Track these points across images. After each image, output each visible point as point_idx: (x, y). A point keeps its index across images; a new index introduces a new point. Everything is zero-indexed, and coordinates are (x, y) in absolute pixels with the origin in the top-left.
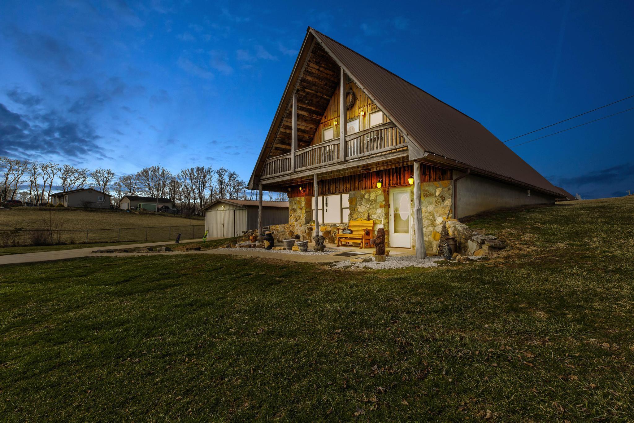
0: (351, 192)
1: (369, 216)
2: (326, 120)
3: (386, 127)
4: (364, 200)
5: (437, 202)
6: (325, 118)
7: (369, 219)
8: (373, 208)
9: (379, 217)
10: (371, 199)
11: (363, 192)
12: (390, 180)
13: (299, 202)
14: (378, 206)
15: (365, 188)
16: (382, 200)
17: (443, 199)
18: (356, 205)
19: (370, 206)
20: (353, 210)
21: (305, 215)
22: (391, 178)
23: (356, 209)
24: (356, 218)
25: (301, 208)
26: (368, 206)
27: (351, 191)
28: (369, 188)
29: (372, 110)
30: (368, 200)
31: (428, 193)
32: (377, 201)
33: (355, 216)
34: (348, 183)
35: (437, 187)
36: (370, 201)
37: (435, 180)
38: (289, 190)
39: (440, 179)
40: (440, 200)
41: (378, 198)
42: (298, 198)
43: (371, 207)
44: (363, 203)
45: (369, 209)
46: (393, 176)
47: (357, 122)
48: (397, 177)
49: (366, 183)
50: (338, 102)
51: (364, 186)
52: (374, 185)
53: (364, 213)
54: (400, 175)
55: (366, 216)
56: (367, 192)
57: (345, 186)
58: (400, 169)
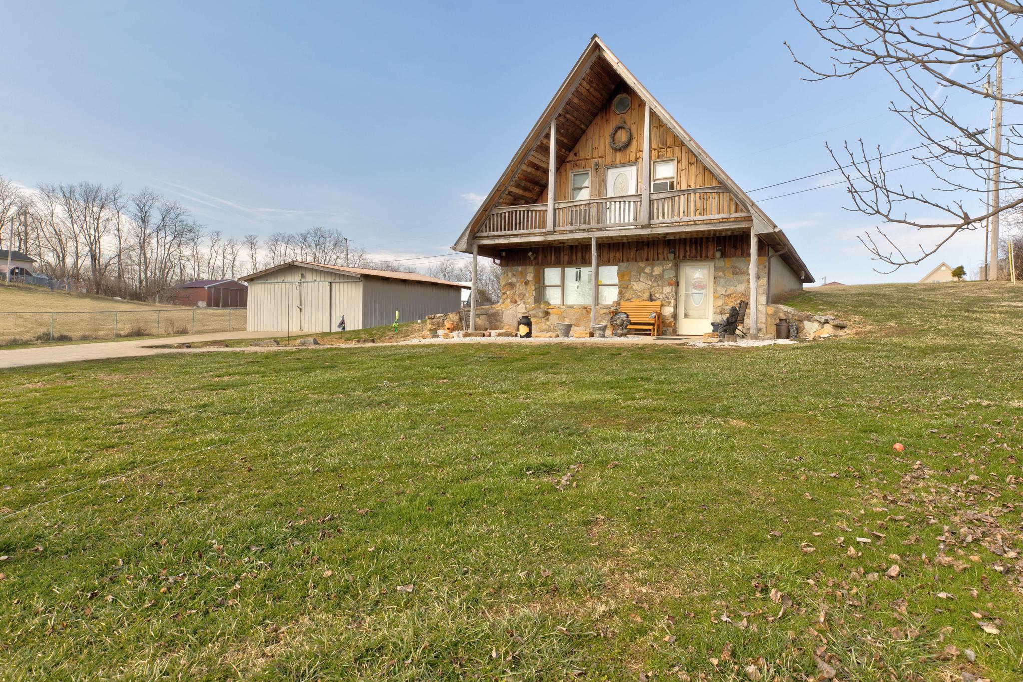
0: (622, 264)
1: (651, 295)
2: (578, 159)
3: (716, 191)
4: (643, 275)
6: (576, 155)
7: (651, 299)
8: (659, 285)
9: (668, 298)
10: (654, 274)
11: (642, 265)
12: (686, 252)
13: (522, 273)
14: (666, 283)
15: (648, 260)
16: (672, 276)
18: (630, 281)
19: (653, 283)
20: (624, 288)
21: (534, 293)
22: (688, 249)
23: (630, 287)
24: (631, 297)
25: (527, 283)
26: (650, 283)
27: (623, 261)
28: (653, 260)
29: (658, 158)
30: (650, 275)
31: (738, 270)
32: (665, 277)
33: (628, 295)
34: (619, 250)
36: (653, 276)
38: (504, 254)
41: (665, 273)
42: (520, 269)
43: (655, 284)
44: (642, 279)
45: (652, 287)
46: (691, 247)
47: (634, 169)
48: (696, 249)
49: (648, 252)
50: (600, 137)
51: (645, 257)
52: (661, 257)
53: (643, 291)
54: (701, 246)
55: (647, 295)
56: (649, 265)
57: (612, 255)
58: (702, 239)
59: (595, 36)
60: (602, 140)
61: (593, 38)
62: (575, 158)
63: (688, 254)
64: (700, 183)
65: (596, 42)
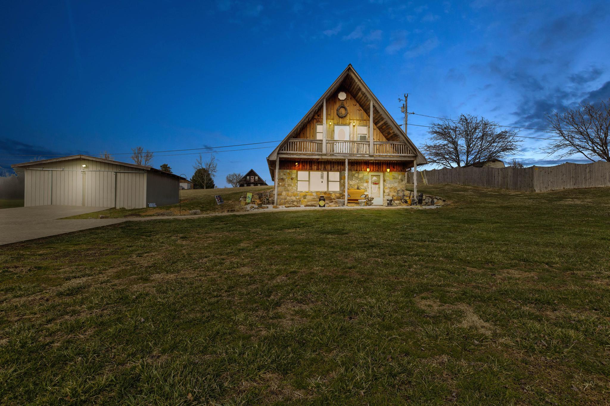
1: (358, 187)
4: (354, 177)
5: (399, 182)
7: (358, 189)
9: (366, 188)
11: (354, 172)
13: (289, 173)
14: (365, 182)
15: (357, 170)
16: (367, 179)
17: (402, 181)
20: (343, 183)
21: (296, 184)
22: (375, 167)
26: (358, 181)
28: (359, 171)
32: (364, 179)
35: (399, 175)
37: (399, 171)
39: (402, 171)
40: (401, 181)
41: (364, 177)
43: (360, 182)
44: (353, 179)
45: (358, 183)
46: (376, 166)
47: (348, 127)
48: (378, 167)
49: (357, 167)
50: (331, 109)
51: (355, 169)
52: (363, 169)
53: (354, 185)
54: (380, 166)
55: (356, 187)
56: (357, 173)
57: (339, 168)
58: (380, 163)
59: (350, 64)
60: (332, 111)
61: (349, 65)
62: (318, 118)
63: (374, 169)
64: (378, 138)
65: (350, 68)
